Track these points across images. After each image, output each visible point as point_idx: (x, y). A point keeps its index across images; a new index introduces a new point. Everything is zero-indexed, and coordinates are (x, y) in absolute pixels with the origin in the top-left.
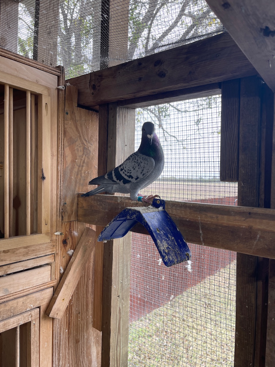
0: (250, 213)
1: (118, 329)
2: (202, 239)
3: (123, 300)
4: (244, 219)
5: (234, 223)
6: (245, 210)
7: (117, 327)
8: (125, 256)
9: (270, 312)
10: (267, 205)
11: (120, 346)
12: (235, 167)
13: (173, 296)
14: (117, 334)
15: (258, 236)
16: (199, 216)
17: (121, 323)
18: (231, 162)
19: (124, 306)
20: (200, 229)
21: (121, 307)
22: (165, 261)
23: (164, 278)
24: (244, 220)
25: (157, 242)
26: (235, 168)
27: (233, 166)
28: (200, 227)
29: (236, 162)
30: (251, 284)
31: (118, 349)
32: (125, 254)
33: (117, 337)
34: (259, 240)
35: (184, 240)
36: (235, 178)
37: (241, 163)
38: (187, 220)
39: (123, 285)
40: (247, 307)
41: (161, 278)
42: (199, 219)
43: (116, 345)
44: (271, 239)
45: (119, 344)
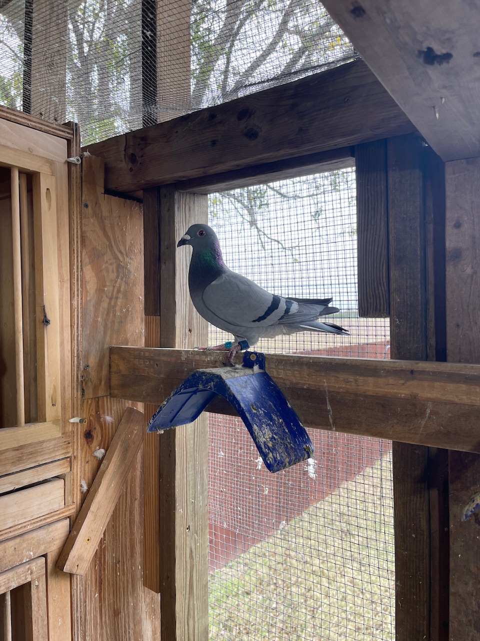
0: (412, 372)
1: (189, 587)
2: (331, 421)
3: (197, 534)
4: (402, 382)
5: (386, 390)
6: (404, 367)
7: (188, 583)
8: (198, 455)
9: (453, 544)
10: (441, 356)
11: (194, 617)
12: (383, 291)
13: (284, 522)
14: (187, 596)
15: (428, 411)
16: (325, 380)
17: (194, 575)
18: (376, 284)
19: (198, 544)
20: (328, 402)
21: (193, 547)
22: (269, 462)
23: (267, 492)
24: (403, 384)
25: (252, 430)
26: (384, 293)
27: (380, 291)
28: (327, 400)
29: (385, 284)
30: (419, 496)
31: (191, 623)
32: (198, 452)
33: (187, 601)
34: (429, 418)
35: (301, 424)
36: (385, 311)
37: (393, 286)
38: (305, 387)
39: (196, 508)
40: (414, 536)
41: (263, 491)
42: (326, 384)
43: (186, 616)
44: (450, 415)
45: (192, 613)
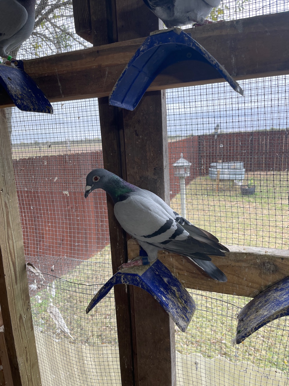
0: (98, 52)
1: (7, 223)
2: (61, 92)
4: (93, 59)
5: (86, 66)
6: (94, 50)
7: (6, 221)
10: (111, 41)
11: (12, 240)
12: (87, 15)
13: (57, 178)
14: (6, 227)
15: (107, 73)
16: (56, 68)
17: (9, 217)
18: (83, 11)
19: (10, 201)
23: (46, 164)
24: (94, 60)
27: (85, 15)
28: (58, 80)
29: (88, 10)
32: (3, 146)
34: (108, 76)
35: (45, 97)
36: (89, 27)
37: (92, 11)
38: (46, 75)
39: (6, 179)
40: (111, 154)
42: (57, 70)
43: (7, 238)
44: (116, 72)
